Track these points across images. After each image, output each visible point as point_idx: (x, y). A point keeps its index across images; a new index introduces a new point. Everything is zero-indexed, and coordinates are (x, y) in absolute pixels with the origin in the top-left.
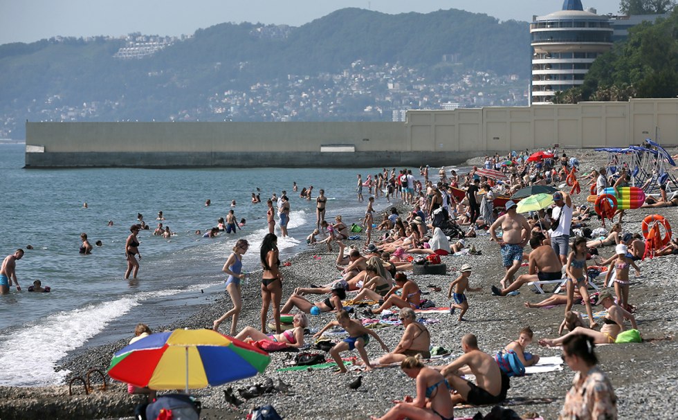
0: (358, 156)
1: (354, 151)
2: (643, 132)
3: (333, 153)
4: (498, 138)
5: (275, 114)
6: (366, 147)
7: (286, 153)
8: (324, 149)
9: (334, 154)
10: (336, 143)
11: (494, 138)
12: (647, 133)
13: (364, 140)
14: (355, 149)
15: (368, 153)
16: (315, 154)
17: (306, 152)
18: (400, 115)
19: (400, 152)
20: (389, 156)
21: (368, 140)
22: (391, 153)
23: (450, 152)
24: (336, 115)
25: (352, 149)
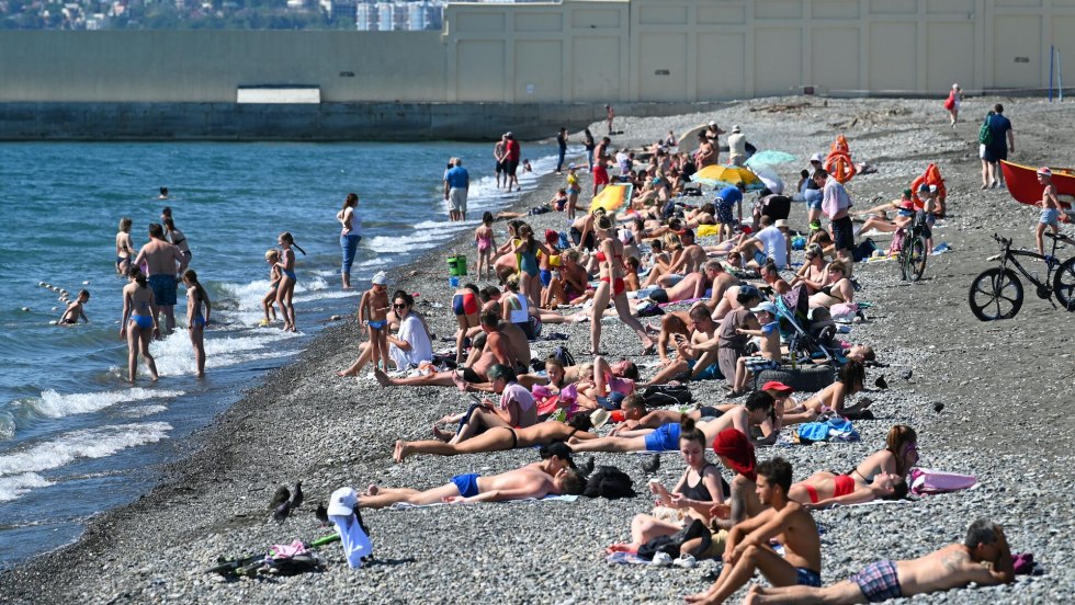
0: (328, 114)
1: (317, 101)
2: (1017, 60)
3: (268, 105)
4: (667, 73)
5: (71, 10)
6: (347, 93)
7: (154, 105)
8: (246, 96)
9: (269, 110)
10: (276, 83)
11: (658, 73)
12: (1026, 60)
13: (342, 74)
14: (322, 95)
15: (354, 108)
16: (225, 107)
17: (203, 104)
18: (374, 16)
19: (429, 105)
20: (402, 115)
21: (351, 75)
22: (408, 106)
23: (550, 106)
24: (220, 14)
25: (311, 96)
